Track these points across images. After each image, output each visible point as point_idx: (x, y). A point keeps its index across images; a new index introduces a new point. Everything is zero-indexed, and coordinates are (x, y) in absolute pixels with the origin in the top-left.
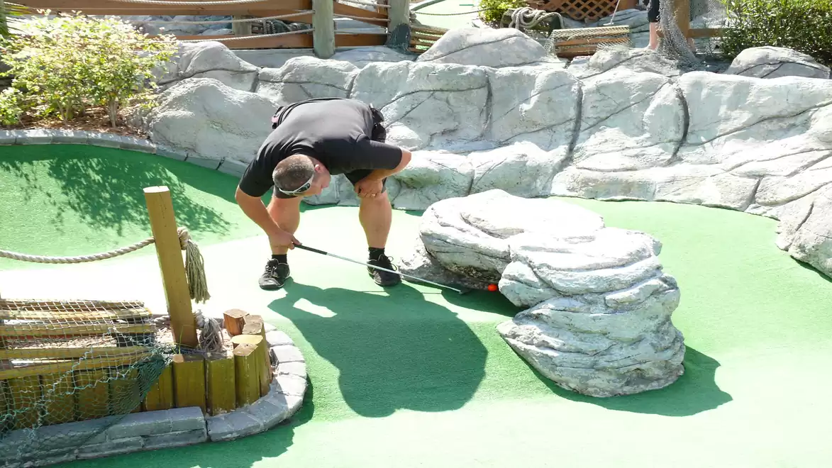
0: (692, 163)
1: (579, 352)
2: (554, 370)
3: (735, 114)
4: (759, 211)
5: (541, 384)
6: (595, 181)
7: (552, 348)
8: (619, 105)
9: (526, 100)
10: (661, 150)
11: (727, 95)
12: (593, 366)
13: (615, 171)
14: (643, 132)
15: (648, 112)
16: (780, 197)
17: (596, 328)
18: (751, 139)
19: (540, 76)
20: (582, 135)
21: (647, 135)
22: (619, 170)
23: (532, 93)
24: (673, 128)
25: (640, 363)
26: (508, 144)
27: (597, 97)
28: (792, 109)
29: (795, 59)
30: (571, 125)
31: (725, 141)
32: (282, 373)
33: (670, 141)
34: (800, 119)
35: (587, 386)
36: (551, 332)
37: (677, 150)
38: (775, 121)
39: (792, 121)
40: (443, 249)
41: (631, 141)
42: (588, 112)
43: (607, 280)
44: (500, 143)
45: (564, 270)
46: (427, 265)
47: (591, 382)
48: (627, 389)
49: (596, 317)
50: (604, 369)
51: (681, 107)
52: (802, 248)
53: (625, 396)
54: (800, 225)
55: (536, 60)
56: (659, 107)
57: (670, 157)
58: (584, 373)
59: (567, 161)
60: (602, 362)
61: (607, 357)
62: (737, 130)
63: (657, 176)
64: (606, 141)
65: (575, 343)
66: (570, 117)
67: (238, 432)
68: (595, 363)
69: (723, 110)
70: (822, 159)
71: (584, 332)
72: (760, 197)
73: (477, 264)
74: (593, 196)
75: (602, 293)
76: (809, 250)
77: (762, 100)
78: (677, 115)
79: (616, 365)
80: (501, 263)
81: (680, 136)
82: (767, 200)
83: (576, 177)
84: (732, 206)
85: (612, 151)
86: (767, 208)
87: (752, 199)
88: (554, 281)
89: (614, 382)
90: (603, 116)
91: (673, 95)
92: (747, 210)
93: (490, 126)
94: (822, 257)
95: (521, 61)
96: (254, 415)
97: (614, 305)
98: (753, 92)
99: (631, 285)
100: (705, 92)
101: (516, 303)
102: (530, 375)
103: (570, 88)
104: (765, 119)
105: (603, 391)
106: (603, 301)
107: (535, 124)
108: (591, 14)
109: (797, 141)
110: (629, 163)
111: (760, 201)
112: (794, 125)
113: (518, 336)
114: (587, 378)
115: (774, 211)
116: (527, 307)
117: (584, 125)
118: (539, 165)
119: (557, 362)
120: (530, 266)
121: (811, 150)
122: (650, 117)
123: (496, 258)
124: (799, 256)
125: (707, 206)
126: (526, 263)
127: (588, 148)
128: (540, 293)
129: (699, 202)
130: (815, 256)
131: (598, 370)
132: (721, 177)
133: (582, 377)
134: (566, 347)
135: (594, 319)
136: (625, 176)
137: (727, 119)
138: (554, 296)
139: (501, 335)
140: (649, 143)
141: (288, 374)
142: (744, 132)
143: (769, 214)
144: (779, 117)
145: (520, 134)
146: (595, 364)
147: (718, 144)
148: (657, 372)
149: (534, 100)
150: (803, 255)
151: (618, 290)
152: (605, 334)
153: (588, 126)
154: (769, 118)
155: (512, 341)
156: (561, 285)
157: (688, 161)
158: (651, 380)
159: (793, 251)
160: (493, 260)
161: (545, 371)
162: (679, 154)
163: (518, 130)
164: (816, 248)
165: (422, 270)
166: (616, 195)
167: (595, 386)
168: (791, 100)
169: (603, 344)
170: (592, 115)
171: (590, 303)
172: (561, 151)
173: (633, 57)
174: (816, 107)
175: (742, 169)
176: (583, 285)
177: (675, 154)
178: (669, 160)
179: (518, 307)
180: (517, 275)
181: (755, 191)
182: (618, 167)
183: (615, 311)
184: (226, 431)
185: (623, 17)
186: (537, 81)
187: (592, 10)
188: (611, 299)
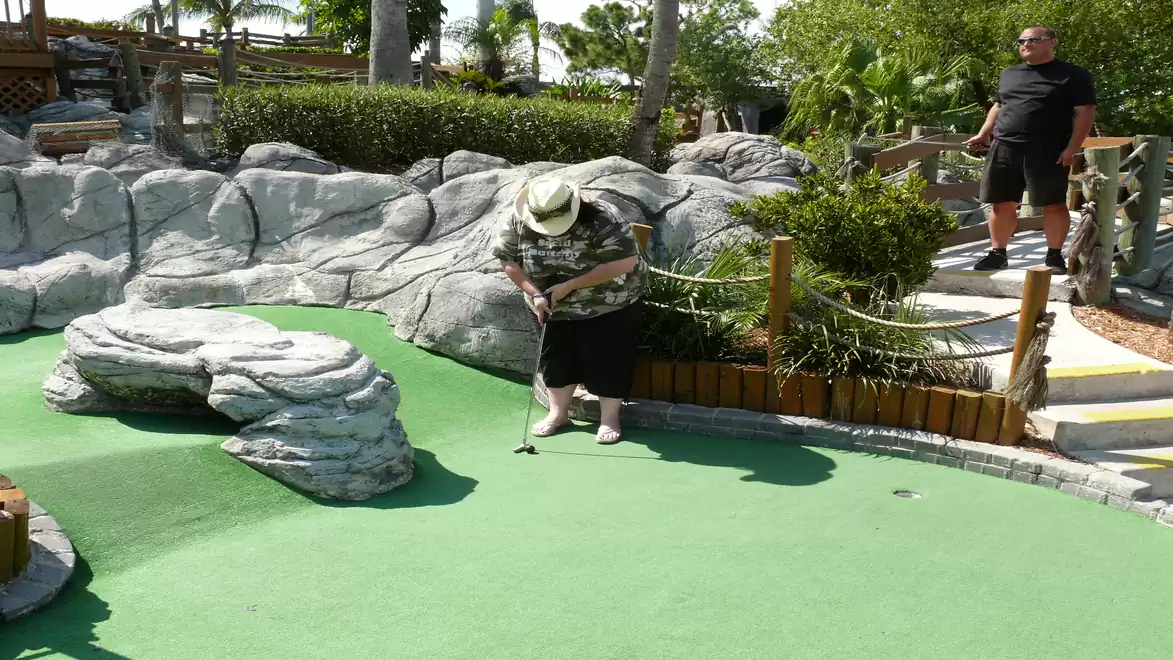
0: (272, 263)
1: (329, 458)
2: (308, 481)
3: (306, 211)
4: (359, 306)
5: (299, 497)
6: (175, 288)
7: (302, 459)
8: (176, 206)
9: (68, 204)
10: (235, 252)
11: (293, 192)
12: (348, 470)
13: (194, 276)
14: (211, 234)
15: (212, 212)
16: (377, 291)
17: (343, 431)
18: (327, 236)
19: (79, 176)
20: (141, 240)
21: (216, 237)
22: (199, 275)
23: (73, 196)
24: (243, 228)
25: (389, 460)
26: (56, 255)
27: (150, 197)
28: (360, 204)
29: (303, 154)
30: (126, 230)
31: (302, 238)
32: (34, 531)
33: (242, 242)
34: (370, 215)
35: (347, 491)
36: (293, 442)
37: (253, 251)
38: (346, 217)
39: (362, 216)
40: (114, 372)
41: (199, 245)
42: (142, 215)
43: (342, 381)
44: (45, 253)
45: (293, 377)
46: (89, 392)
47: (349, 486)
48: (383, 488)
49: (340, 420)
50: (358, 472)
51: (247, 206)
52: (431, 337)
53: (382, 495)
54: (422, 316)
55: (23, 158)
56: (223, 207)
57: (246, 258)
58: (341, 478)
59: (133, 270)
60: (356, 464)
61: (359, 459)
62: (311, 227)
63: (241, 277)
64: (172, 245)
65: (323, 449)
66: (123, 220)
67: (33, 604)
68: (349, 466)
69: (292, 207)
70: (403, 252)
71: (331, 437)
72: (356, 293)
73: (158, 384)
74: (176, 304)
75: (339, 396)
76: (440, 338)
77: (330, 196)
78: (246, 216)
79: (369, 465)
80: (193, 379)
81: (252, 236)
82: (364, 295)
83: (151, 286)
84: (331, 304)
85: (183, 255)
86: (364, 303)
87: (347, 295)
88: (286, 389)
89: (370, 482)
90: (160, 218)
91: (237, 195)
92: (347, 306)
93: (27, 234)
94: (455, 344)
95: (7, 161)
96: (40, 582)
97: (356, 406)
98: (319, 188)
99: (363, 384)
100: (269, 189)
101: (237, 418)
102: (285, 491)
103: (116, 190)
104: (336, 216)
105: (363, 494)
106: (343, 403)
107: (82, 230)
108: (16, 106)
109: (374, 235)
110: (205, 267)
111: (357, 296)
112: (365, 220)
113: (255, 452)
114: (345, 483)
115: (374, 305)
116: (251, 421)
117: (140, 230)
118: (104, 276)
119: (312, 472)
120: (248, 377)
121: (391, 243)
122: (213, 217)
123: (185, 374)
124: (429, 345)
125: (303, 305)
126: (244, 375)
127: (154, 254)
128: (271, 404)
129: (294, 302)
130: (446, 344)
131: (354, 473)
132: (309, 275)
133: (341, 483)
134: (317, 455)
135: (341, 422)
136: (208, 280)
137: (299, 216)
138: (288, 405)
139: (231, 454)
140: (220, 246)
141: (41, 531)
142: (319, 229)
143: (369, 308)
144: (349, 213)
145: (68, 242)
146: (350, 468)
147: (295, 242)
148: (401, 467)
149: (77, 204)
150: (432, 343)
151: (352, 391)
152: (352, 436)
153: (145, 230)
154: (339, 215)
155: (250, 459)
156: (297, 392)
157: (267, 262)
158: (396, 476)
159: (418, 341)
160: (184, 377)
161: (300, 483)
162: (255, 255)
163: (63, 239)
164: (447, 335)
165: (84, 399)
166: (203, 302)
167: (355, 490)
168: (359, 195)
169: (353, 446)
170: (147, 218)
171: (331, 407)
172: (122, 260)
173: (134, 154)
174: (384, 201)
175: (330, 265)
176: (319, 389)
177: (251, 255)
178: (247, 262)
179: (242, 422)
180: (236, 388)
181: (349, 287)
182: (196, 272)
183: (358, 411)
184: (21, 606)
185: (59, 110)
186: (76, 181)
187: (15, 101)
188: (352, 400)
